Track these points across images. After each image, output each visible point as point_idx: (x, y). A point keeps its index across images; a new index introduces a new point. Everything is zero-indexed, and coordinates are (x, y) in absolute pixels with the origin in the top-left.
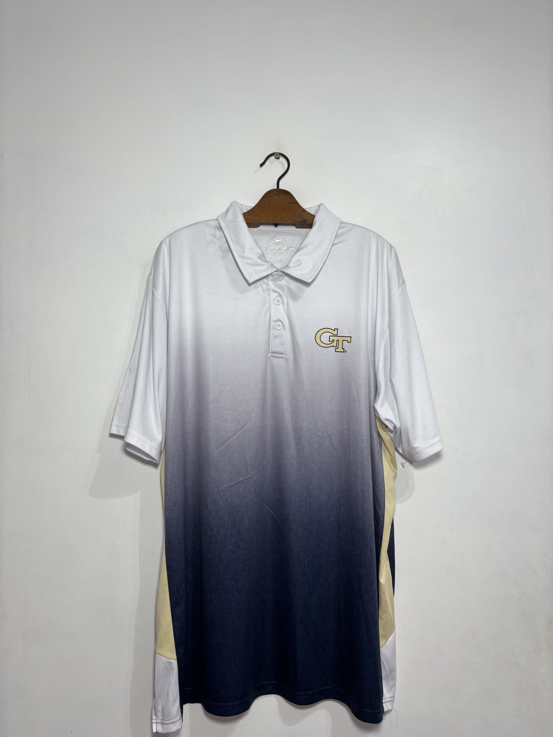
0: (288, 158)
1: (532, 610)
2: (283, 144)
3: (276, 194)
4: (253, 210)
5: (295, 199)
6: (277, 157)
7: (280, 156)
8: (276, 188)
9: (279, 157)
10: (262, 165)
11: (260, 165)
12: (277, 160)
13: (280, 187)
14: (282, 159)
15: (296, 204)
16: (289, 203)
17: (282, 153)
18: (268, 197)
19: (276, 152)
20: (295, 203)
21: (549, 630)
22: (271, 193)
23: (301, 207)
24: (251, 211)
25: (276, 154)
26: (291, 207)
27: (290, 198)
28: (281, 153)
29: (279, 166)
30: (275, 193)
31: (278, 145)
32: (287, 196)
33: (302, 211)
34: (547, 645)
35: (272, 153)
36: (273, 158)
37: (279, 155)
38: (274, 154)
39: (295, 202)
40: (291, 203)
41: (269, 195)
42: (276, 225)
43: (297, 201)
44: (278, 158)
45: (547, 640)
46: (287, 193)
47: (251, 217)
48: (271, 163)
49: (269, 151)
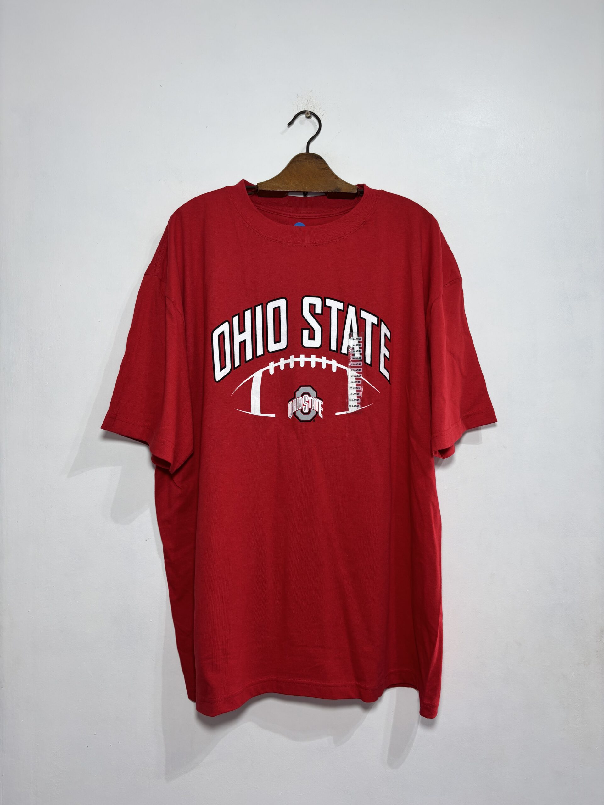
0: (320, 119)
1: (582, 619)
2: (315, 101)
3: (306, 159)
4: (279, 176)
5: (328, 166)
6: (308, 116)
7: (312, 115)
8: (305, 151)
9: (310, 116)
10: (290, 124)
11: (288, 124)
13: (310, 151)
14: (313, 118)
15: (328, 170)
16: (320, 169)
17: (314, 112)
18: (297, 162)
19: (307, 110)
20: (327, 168)
21: (600, 640)
22: (300, 157)
23: (333, 174)
24: (277, 178)
25: (306, 112)
26: (323, 174)
27: (321, 163)
28: (312, 111)
29: (310, 126)
30: (304, 157)
31: (309, 102)
32: (318, 161)
33: (335, 178)
34: (598, 657)
35: (303, 110)
36: (303, 116)
37: (310, 114)
38: (304, 113)
40: (322, 169)
41: (297, 159)
43: (329, 167)
44: (309, 118)
45: (597, 651)
46: (317, 158)
47: (277, 184)
48: (302, 123)
49: (299, 109)
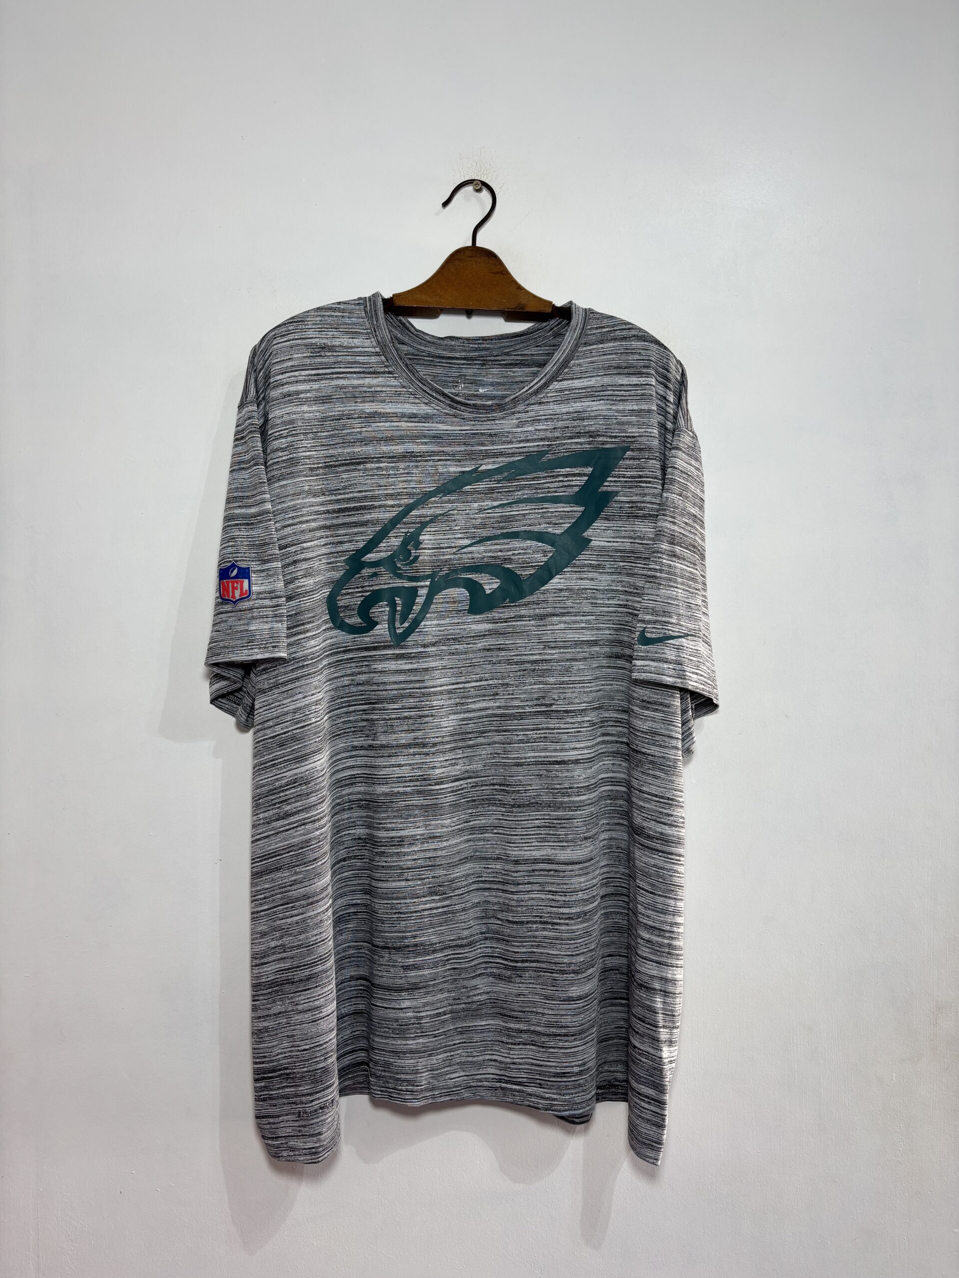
0: (494, 192)
2: (489, 164)
3: (470, 257)
4: (428, 283)
5: (505, 266)
6: (477, 188)
7: (483, 187)
8: (470, 244)
9: (480, 188)
10: (445, 204)
11: (442, 203)
12: (478, 194)
13: (478, 244)
14: (485, 192)
15: (505, 276)
17: (487, 182)
18: (457, 261)
19: (475, 178)
22: (462, 254)
23: (514, 282)
24: (425, 286)
25: (475, 182)
26: (497, 281)
27: (495, 264)
28: (483, 180)
29: (479, 204)
30: (468, 253)
31: (478, 166)
32: (490, 260)
33: (517, 289)
35: (469, 179)
36: (469, 188)
37: (480, 185)
38: (473, 183)
39: (503, 272)
40: (497, 273)
41: (457, 256)
42: (469, 313)
43: (507, 270)
44: (478, 191)
46: (489, 255)
47: (424, 297)
48: (466, 198)
49: (462, 177)
